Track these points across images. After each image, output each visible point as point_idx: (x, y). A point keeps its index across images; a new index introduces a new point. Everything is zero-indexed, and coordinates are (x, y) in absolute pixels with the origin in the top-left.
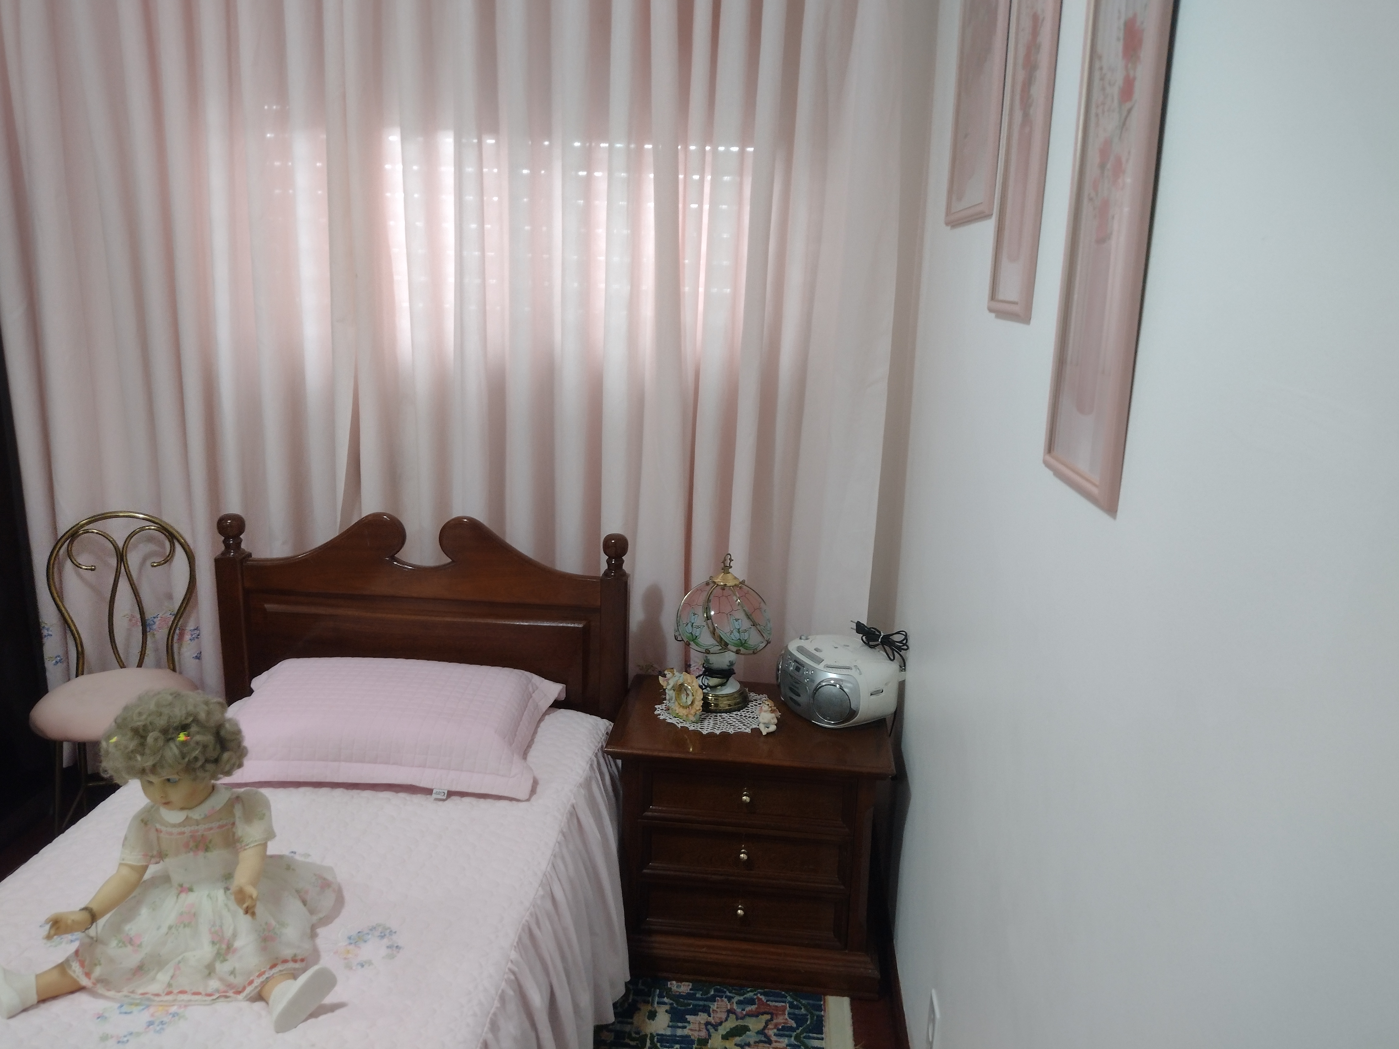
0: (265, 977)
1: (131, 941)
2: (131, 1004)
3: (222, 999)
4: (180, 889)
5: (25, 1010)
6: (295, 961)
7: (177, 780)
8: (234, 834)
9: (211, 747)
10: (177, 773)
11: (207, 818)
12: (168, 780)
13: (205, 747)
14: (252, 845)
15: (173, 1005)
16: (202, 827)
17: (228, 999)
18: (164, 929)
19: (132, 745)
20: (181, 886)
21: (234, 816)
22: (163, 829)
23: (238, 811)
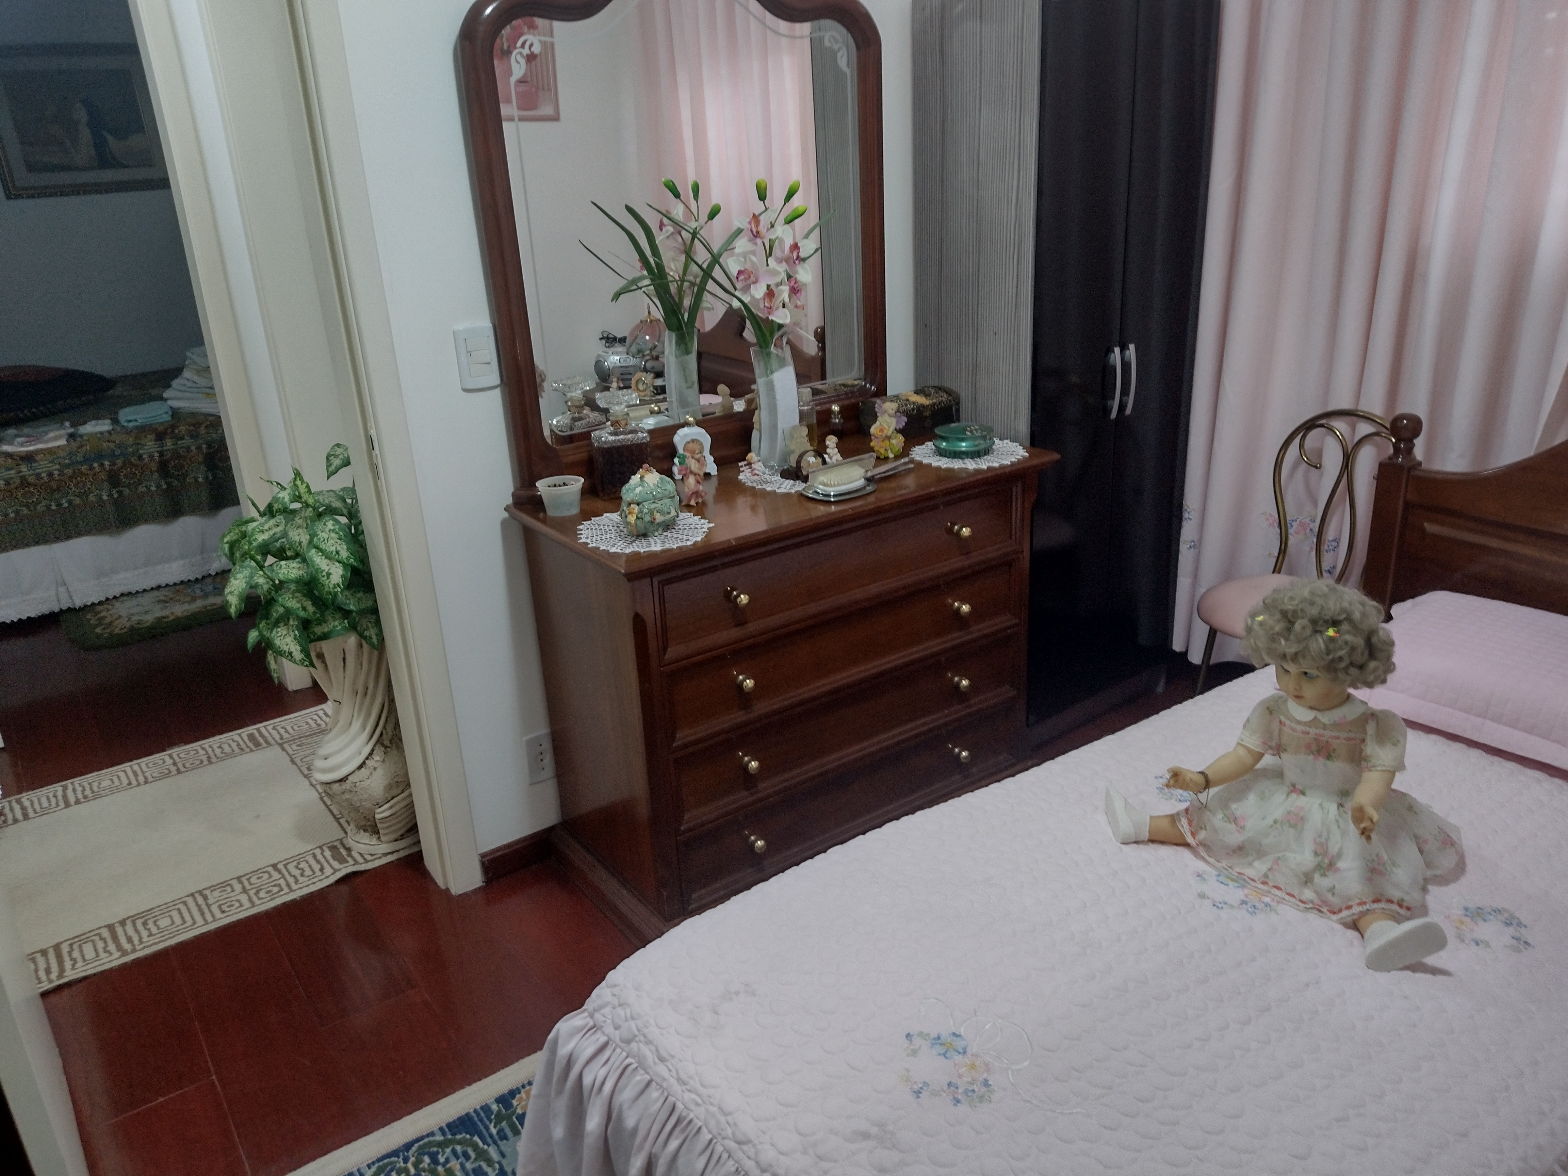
0: (1365, 908)
1: (1235, 820)
2: (1228, 877)
3: (1315, 911)
4: (1292, 788)
5: (1136, 842)
6: (1401, 906)
7: (1315, 676)
8: (1361, 751)
9: (1359, 651)
10: (1318, 669)
11: (1336, 725)
12: (1306, 673)
13: (1353, 649)
14: (1379, 768)
15: (1267, 896)
16: (1328, 733)
17: (1322, 915)
18: (1270, 821)
19: (1278, 628)
20: (1294, 785)
21: (1366, 733)
22: (1287, 722)
23: (1371, 728)
